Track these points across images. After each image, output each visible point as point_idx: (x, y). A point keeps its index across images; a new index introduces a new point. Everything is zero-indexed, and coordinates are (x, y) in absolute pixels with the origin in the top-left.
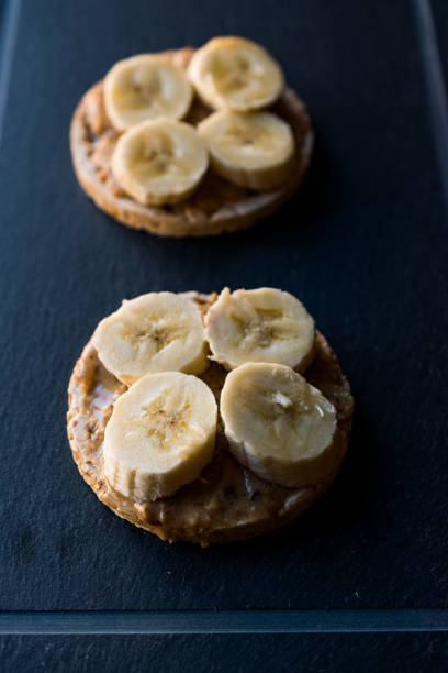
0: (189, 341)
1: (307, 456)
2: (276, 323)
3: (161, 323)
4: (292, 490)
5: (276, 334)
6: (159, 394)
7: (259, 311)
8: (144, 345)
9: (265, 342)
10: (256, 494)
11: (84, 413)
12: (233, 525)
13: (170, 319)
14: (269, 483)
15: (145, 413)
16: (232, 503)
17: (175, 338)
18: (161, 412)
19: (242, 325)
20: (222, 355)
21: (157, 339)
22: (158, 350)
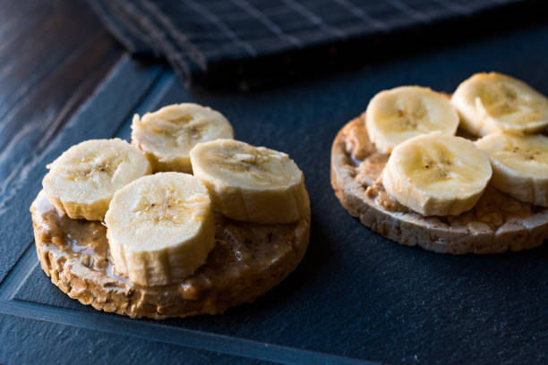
0: (133, 159)
1: (293, 183)
2: (191, 123)
3: (98, 160)
4: (294, 225)
5: (198, 129)
6: (140, 196)
7: (172, 121)
8: (96, 177)
9: (196, 136)
10: (270, 236)
11: (72, 257)
12: (269, 264)
13: (103, 155)
14: (273, 225)
15: (139, 212)
16: (256, 251)
17: (118, 164)
18: (153, 205)
19: (167, 133)
20: (169, 155)
21: (103, 170)
22: (111, 176)
